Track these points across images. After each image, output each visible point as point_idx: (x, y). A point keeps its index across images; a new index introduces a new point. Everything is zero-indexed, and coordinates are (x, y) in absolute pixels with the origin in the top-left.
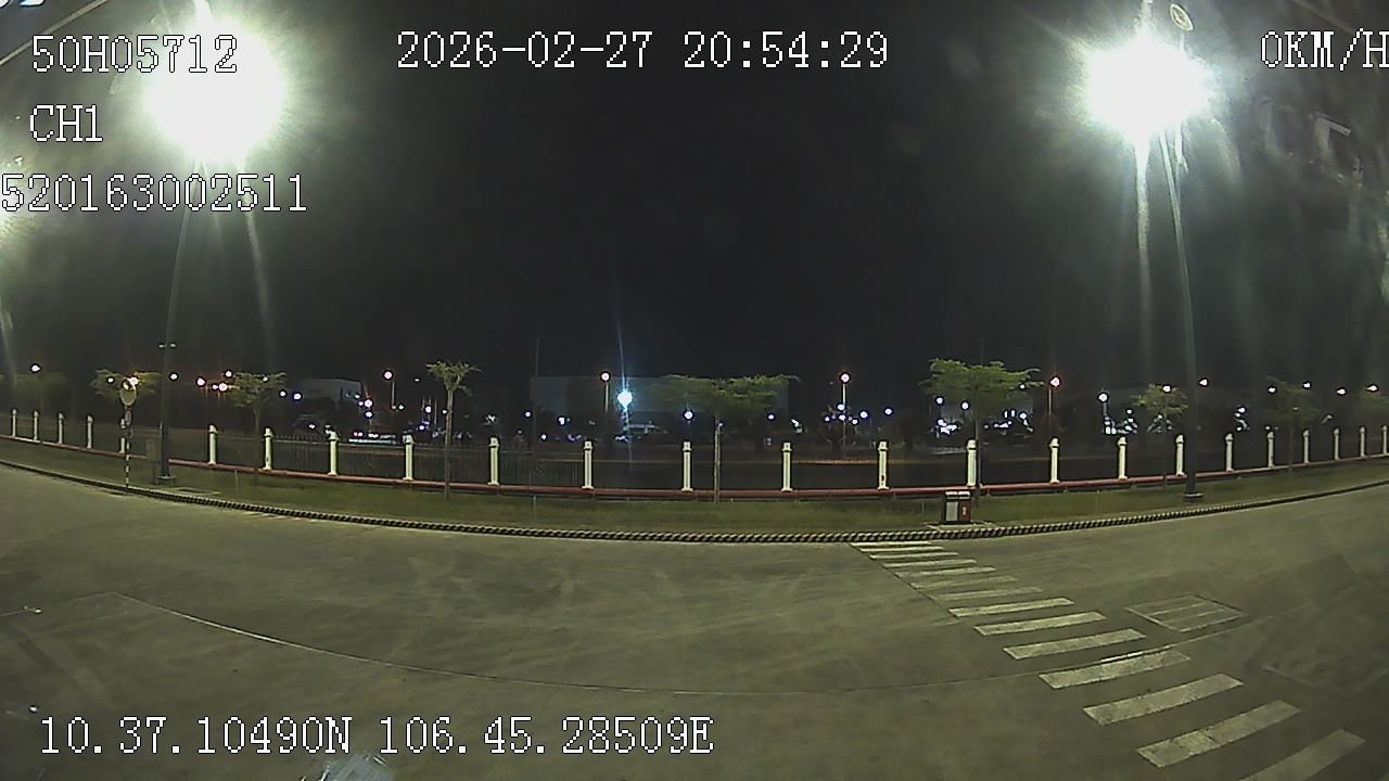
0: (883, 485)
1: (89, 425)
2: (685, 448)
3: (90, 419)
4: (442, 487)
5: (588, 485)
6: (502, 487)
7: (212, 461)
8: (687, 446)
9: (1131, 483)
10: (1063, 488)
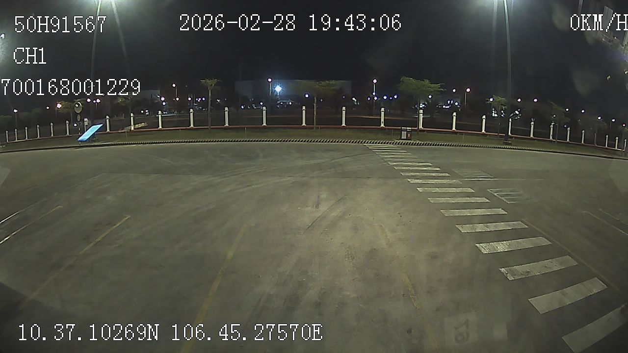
0: (382, 125)
1: (52, 127)
2: (303, 109)
3: (52, 124)
4: (208, 128)
5: (265, 124)
6: (230, 127)
7: (108, 131)
8: (304, 108)
9: (487, 135)
10: (457, 132)
